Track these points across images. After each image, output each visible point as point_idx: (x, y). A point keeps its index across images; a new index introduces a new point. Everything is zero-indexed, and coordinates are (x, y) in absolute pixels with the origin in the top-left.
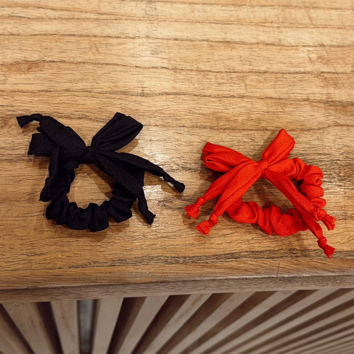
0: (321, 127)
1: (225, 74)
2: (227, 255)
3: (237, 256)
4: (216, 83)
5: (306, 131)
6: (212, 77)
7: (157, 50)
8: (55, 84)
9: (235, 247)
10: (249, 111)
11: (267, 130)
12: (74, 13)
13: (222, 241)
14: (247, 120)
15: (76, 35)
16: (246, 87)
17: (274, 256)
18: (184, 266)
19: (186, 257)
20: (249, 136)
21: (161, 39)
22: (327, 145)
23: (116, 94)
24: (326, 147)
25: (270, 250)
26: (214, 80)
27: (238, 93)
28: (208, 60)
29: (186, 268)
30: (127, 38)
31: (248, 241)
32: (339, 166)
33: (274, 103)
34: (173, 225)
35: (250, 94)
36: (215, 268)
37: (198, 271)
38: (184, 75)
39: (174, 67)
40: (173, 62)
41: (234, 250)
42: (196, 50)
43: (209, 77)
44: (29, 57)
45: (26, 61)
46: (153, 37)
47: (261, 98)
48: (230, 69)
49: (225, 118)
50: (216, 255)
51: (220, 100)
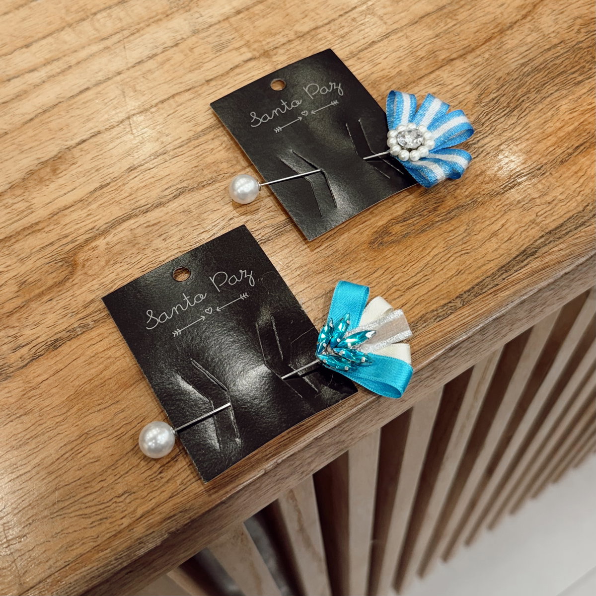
0: (524, 12)
1: (341, 19)
2: (517, 259)
3: (532, 251)
4: (336, 39)
5: (508, 29)
6: (325, 33)
7: (221, 42)
8: (107, 171)
9: (520, 240)
10: (410, 50)
11: (452, 60)
12: (67, 58)
13: (497, 243)
14: (415, 62)
15: (90, 86)
16: (382, 20)
17: (583, 220)
18: (468, 308)
19: (462, 295)
20: (434, 83)
21: (215, 24)
22: (549, 32)
23: (205, 134)
24: (550, 35)
25: (573, 216)
26: (330, 37)
27: (377, 34)
28: (303, 16)
29: (472, 310)
30: (167, 50)
31: (533, 222)
32: (586, 50)
33: (437, 18)
34: (413, 263)
35: (395, 26)
36: (513, 285)
37: (492, 304)
38: (284, 54)
39: (262, 51)
40: (255, 46)
41: (522, 245)
42: (277, 11)
43: (320, 36)
44: (43, 155)
45: (42, 163)
46: (203, 27)
47: (413, 22)
48: (343, 9)
49: (383, 78)
50: (502, 267)
51: (359, 59)
